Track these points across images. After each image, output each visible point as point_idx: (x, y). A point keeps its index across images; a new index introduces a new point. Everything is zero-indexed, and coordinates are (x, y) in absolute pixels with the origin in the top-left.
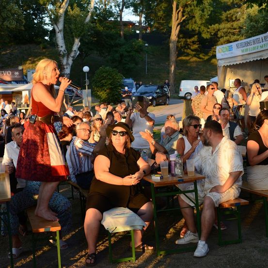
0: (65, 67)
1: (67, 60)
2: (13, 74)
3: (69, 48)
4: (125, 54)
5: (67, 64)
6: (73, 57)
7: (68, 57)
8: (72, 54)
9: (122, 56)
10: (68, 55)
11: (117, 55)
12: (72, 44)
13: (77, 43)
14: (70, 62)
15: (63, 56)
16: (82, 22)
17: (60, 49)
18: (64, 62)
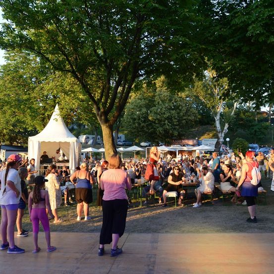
0: (220, 138)
2: (193, 142)
3: (222, 128)
4: (258, 130)
5: (221, 136)
6: (224, 133)
7: (222, 133)
8: (224, 131)
9: (255, 131)
10: (222, 131)
11: (253, 131)
12: (224, 126)
13: (227, 126)
14: (223, 135)
15: (219, 132)
16: (229, 116)
17: (218, 129)
18: (220, 135)
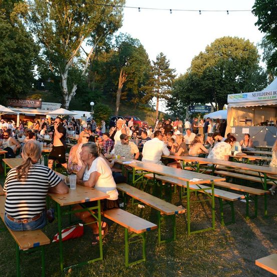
0: (67, 102)
1: (68, 98)
2: (35, 103)
3: (70, 90)
5: (68, 100)
6: (72, 96)
7: (69, 96)
8: (72, 94)
10: (69, 94)
12: (72, 88)
13: (75, 89)
14: (70, 99)
15: (66, 95)
17: (65, 90)
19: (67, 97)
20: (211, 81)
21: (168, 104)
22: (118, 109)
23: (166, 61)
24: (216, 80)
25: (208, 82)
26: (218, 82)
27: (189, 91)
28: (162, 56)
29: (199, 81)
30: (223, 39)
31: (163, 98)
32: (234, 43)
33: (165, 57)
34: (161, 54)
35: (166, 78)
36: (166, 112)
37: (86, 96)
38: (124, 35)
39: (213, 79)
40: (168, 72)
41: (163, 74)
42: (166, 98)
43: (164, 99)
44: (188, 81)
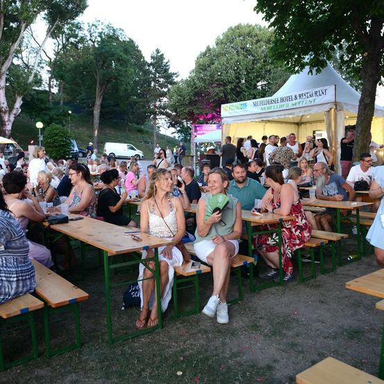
0: (7, 123)
1: (9, 117)
3: (11, 106)
5: (9, 120)
6: (15, 114)
7: (9, 114)
8: (14, 111)
10: (10, 111)
12: (14, 102)
13: (19, 103)
14: (12, 118)
15: (5, 113)
16: (25, 82)
17: (2, 105)
18: (6, 118)
19: (7, 115)
20: (222, 88)
21: (171, 123)
22: (96, 132)
23: (165, 61)
24: (229, 87)
25: (217, 90)
26: (232, 89)
27: (192, 103)
28: (158, 53)
29: (205, 88)
30: (238, 27)
31: (163, 115)
32: (254, 33)
33: (162, 55)
34: (158, 51)
35: (166, 87)
36: (172, 136)
37: (46, 114)
38: (100, 23)
39: (225, 85)
40: (169, 77)
41: (161, 80)
42: (168, 115)
43: (165, 117)
44: (190, 89)
